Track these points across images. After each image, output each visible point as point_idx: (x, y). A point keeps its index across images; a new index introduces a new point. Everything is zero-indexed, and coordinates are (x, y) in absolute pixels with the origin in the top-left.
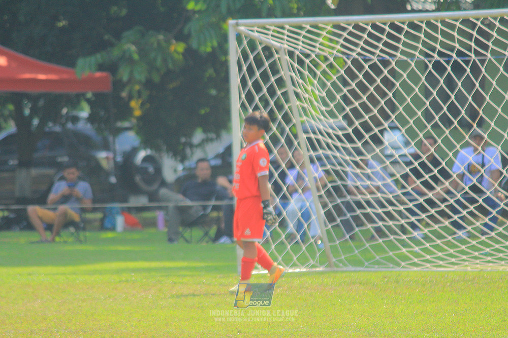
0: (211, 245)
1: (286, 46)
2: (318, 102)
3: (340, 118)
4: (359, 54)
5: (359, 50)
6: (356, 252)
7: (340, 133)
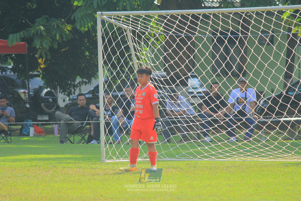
0: (85, 144)
1: (131, 27)
2: (149, 61)
3: (162, 70)
4: (173, 33)
5: (173, 30)
6: (171, 149)
7: (162, 79)
